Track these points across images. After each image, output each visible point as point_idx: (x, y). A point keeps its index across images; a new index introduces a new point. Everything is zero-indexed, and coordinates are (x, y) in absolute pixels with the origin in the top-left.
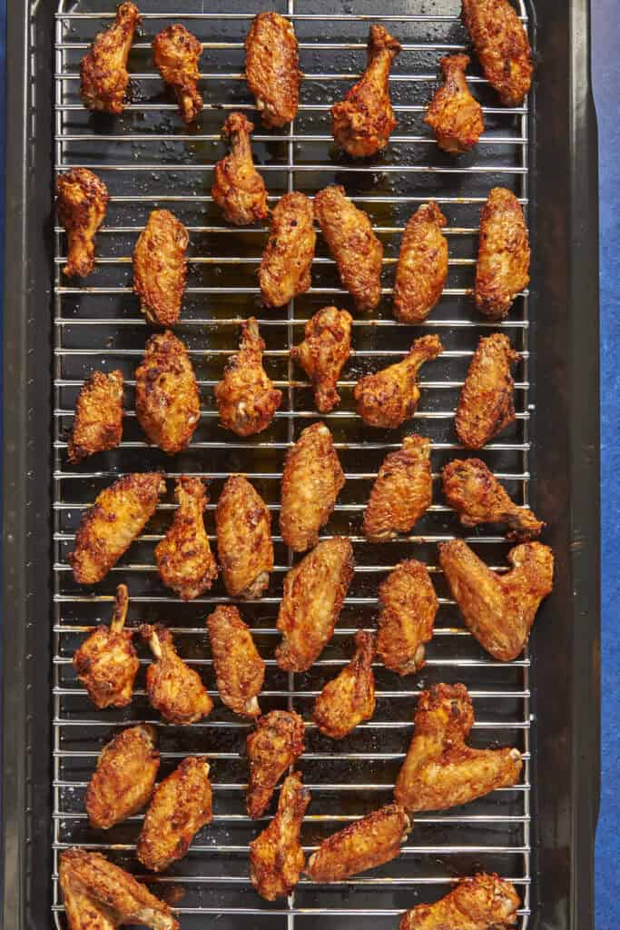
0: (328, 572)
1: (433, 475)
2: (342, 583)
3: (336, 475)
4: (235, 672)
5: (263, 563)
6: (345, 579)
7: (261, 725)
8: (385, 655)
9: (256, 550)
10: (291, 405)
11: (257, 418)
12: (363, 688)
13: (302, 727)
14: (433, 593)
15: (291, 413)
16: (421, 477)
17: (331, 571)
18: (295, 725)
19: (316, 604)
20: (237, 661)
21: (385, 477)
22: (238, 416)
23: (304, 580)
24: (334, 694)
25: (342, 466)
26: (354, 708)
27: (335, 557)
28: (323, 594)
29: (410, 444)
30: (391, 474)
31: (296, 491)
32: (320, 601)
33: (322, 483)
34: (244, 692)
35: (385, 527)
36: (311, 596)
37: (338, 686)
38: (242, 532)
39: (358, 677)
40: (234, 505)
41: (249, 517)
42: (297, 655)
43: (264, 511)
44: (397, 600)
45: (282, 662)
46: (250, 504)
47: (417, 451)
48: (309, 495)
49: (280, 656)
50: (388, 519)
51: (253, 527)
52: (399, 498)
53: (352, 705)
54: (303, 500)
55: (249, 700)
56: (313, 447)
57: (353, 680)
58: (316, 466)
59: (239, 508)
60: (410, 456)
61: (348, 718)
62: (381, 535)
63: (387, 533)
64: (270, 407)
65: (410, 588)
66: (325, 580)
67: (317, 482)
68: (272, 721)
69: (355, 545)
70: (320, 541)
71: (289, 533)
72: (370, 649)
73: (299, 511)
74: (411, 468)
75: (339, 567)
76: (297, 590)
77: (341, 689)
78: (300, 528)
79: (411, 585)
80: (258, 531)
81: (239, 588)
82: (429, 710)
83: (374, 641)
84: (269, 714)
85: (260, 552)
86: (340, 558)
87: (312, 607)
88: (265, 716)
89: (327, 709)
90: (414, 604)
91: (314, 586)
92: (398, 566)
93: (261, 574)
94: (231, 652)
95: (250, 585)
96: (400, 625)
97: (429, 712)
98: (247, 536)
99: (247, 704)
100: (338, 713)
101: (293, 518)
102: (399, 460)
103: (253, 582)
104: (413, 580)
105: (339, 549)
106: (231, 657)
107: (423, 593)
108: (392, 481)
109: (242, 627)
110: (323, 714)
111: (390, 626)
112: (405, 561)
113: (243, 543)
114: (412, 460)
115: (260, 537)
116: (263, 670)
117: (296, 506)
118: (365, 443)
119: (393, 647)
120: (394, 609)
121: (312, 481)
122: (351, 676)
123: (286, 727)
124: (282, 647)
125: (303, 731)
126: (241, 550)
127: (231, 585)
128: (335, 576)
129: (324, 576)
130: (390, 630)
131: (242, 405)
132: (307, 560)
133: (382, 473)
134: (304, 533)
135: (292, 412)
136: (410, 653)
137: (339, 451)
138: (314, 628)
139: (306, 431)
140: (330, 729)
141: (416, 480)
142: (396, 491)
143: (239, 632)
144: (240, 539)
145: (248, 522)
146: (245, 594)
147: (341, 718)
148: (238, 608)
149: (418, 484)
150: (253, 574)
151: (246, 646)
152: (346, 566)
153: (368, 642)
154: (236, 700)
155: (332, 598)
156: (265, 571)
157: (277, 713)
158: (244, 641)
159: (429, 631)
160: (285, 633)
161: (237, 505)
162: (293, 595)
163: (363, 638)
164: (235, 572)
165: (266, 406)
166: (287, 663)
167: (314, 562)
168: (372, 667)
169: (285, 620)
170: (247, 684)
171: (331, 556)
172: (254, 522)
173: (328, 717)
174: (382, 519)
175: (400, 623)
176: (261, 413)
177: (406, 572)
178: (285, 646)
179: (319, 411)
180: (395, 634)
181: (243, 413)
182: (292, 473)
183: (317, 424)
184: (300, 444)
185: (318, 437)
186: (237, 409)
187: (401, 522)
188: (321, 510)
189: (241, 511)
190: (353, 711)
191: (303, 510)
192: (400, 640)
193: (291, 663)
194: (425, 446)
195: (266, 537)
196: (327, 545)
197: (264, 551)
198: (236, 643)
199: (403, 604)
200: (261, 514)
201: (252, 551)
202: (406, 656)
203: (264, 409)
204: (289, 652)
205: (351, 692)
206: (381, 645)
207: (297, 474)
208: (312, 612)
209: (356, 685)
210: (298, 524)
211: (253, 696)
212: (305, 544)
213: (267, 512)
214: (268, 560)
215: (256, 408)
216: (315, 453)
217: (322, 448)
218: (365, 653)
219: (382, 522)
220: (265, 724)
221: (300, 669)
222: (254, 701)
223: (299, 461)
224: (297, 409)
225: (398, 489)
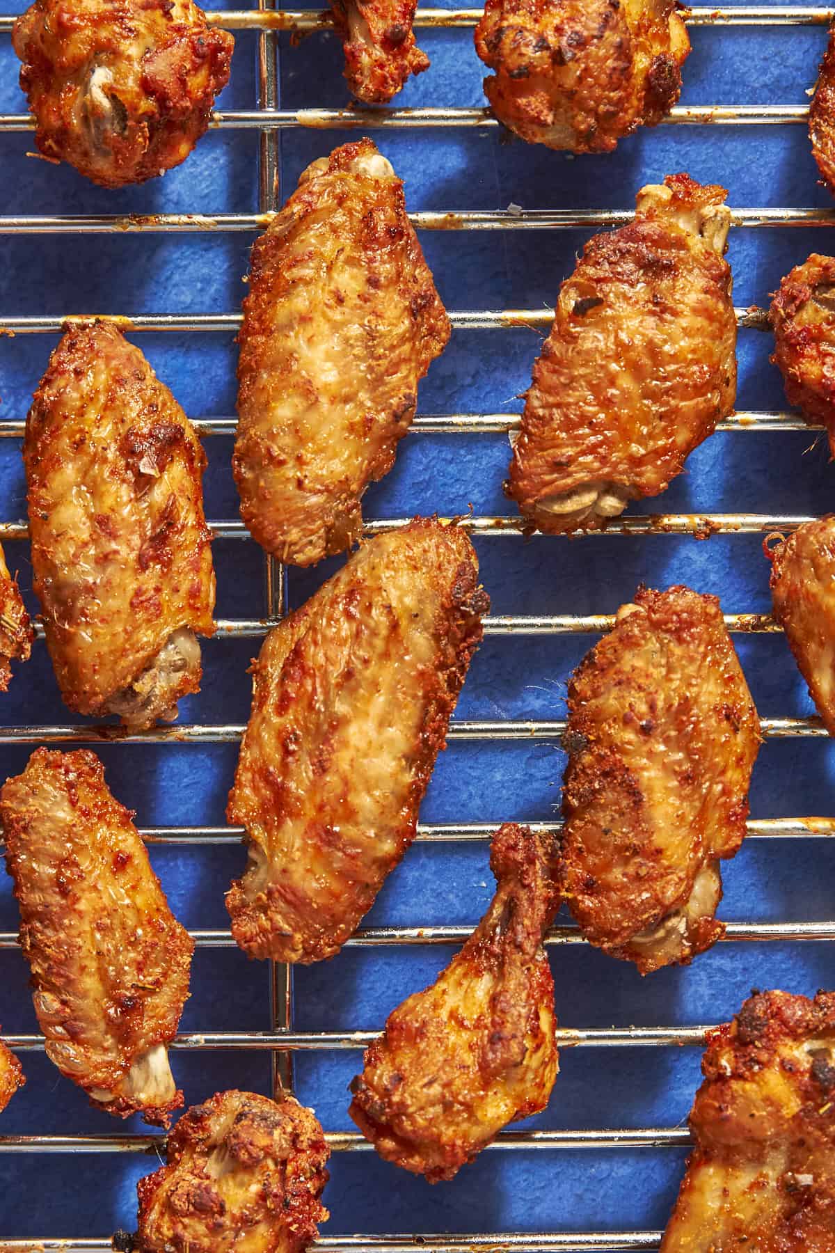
0: (394, 626)
1: (739, 312)
2: (442, 666)
3: (416, 312)
4: (92, 966)
5: (179, 602)
6: (451, 651)
7: (183, 1140)
8: (588, 902)
9: (157, 559)
10: (269, 89)
11: (149, 116)
12: (518, 1008)
13: (317, 1146)
14: (744, 696)
15: (270, 115)
16: (698, 311)
17: (404, 623)
18: (295, 1137)
19: (358, 733)
20: (100, 928)
21: (580, 311)
22: (90, 114)
23: (316, 656)
24: (421, 1033)
25: (438, 280)
26: (488, 1076)
27: (421, 580)
28: (380, 700)
29: (659, 203)
30: (599, 303)
31: (286, 362)
32: (370, 726)
33: (371, 335)
34: (123, 1033)
35: (582, 476)
36: (341, 708)
37: (436, 1006)
38: (109, 501)
39: (501, 976)
40: (81, 413)
41: (132, 453)
42: (297, 903)
43: (180, 431)
44: (627, 721)
45: (247, 927)
46: (134, 409)
47: (684, 225)
48: (327, 375)
49: (240, 910)
50: (592, 450)
51: (143, 483)
52: (626, 382)
53: (483, 1066)
54: (308, 391)
55: (141, 1058)
56: (339, 218)
57: (483, 986)
58: (349, 281)
59: (98, 423)
60: (661, 241)
61: (468, 1107)
62: (570, 506)
63: (588, 498)
64: (197, 82)
65: (667, 679)
66: (386, 655)
67: (355, 330)
68: (217, 1126)
69: (483, 545)
70: (368, 535)
71: (262, 499)
72: (539, 882)
73: (295, 428)
74: (665, 283)
75: (431, 612)
76: (292, 690)
77: (444, 1014)
78: (300, 484)
79: (670, 669)
80: (158, 495)
81: (101, 682)
82: (737, 1076)
83: (552, 857)
84: (210, 1104)
85: (167, 564)
86: (435, 585)
87: (345, 744)
88: (198, 1109)
89: (400, 1079)
90: (680, 727)
91: (348, 675)
92: (627, 610)
93: (171, 639)
94: (77, 900)
95: (136, 679)
96: (638, 803)
97: (736, 1085)
98: (126, 511)
99: (135, 1071)
100: (436, 1089)
101: (276, 451)
102: (623, 254)
103: (147, 665)
104: (678, 651)
105: (432, 556)
106: (80, 914)
107: (709, 693)
108: (601, 323)
109: (116, 819)
110: (387, 1093)
111: (604, 807)
112: (650, 593)
113: (113, 536)
114: (667, 255)
115: (167, 518)
116: (186, 959)
117: (285, 410)
118: (514, 208)
119: (617, 875)
120: (614, 748)
121: (336, 327)
122: (478, 973)
123: (263, 1141)
124: (248, 879)
125: (322, 1158)
126: (104, 560)
127: (75, 675)
128: (419, 640)
129: (379, 643)
130: (604, 819)
131: (101, 76)
132: (327, 591)
133: (569, 300)
134: (314, 500)
135: (270, 112)
136: (670, 893)
137: (427, 234)
138: (350, 815)
139: (318, 171)
140: (409, 1145)
141: (684, 322)
142: (617, 357)
143: (103, 831)
144: (103, 524)
145: (128, 467)
146: (123, 708)
147: (447, 1106)
148: (100, 757)
149: (687, 332)
150: (146, 637)
151: (125, 880)
152: (452, 610)
153: (531, 861)
154: (97, 1057)
155: (410, 713)
156: (186, 630)
157: (235, 1100)
158: (121, 863)
159: (733, 821)
160: (258, 832)
161: (92, 414)
162: (282, 708)
163: (514, 848)
164: (86, 635)
165: (183, 82)
166: (263, 931)
167: (351, 595)
168: (549, 948)
169: (255, 789)
170: (131, 1008)
171: (404, 579)
172: (146, 467)
173: (402, 1104)
174: (570, 451)
175: (634, 793)
176: (162, 99)
177: (656, 626)
178: (256, 879)
179: (357, 105)
180: (623, 833)
181: (106, 103)
182: (271, 303)
183: (353, 147)
184: (297, 208)
185: (354, 185)
186: (86, 90)
187: (636, 462)
188: (368, 423)
189: (105, 431)
190: (486, 1085)
191: (310, 421)
192: (636, 851)
193: (275, 929)
194: (708, 211)
195: (187, 516)
196: (390, 542)
197: (180, 563)
198: (93, 867)
199: (646, 731)
200: (172, 444)
201: (142, 564)
202: (658, 901)
203: (171, 87)
204: (270, 894)
205: (478, 1025)
206: (575, 870)
207: (285, 308)
208: (343, 759)
209: (494, 1000)
210: (291, 472)
211: (154, 1044)
212: (318, 539)
213: (189, 436)
214: (194, 594)
215: (148, 86)
216: (346, 240)
217: (368, 220)
218: (523, 895)
219: (571, 460)
220: (196, 1136)
221: (307, 953)
222: (159, 1060)
223: (296, 262)
224: (288, 102)
225: (623, 349)
